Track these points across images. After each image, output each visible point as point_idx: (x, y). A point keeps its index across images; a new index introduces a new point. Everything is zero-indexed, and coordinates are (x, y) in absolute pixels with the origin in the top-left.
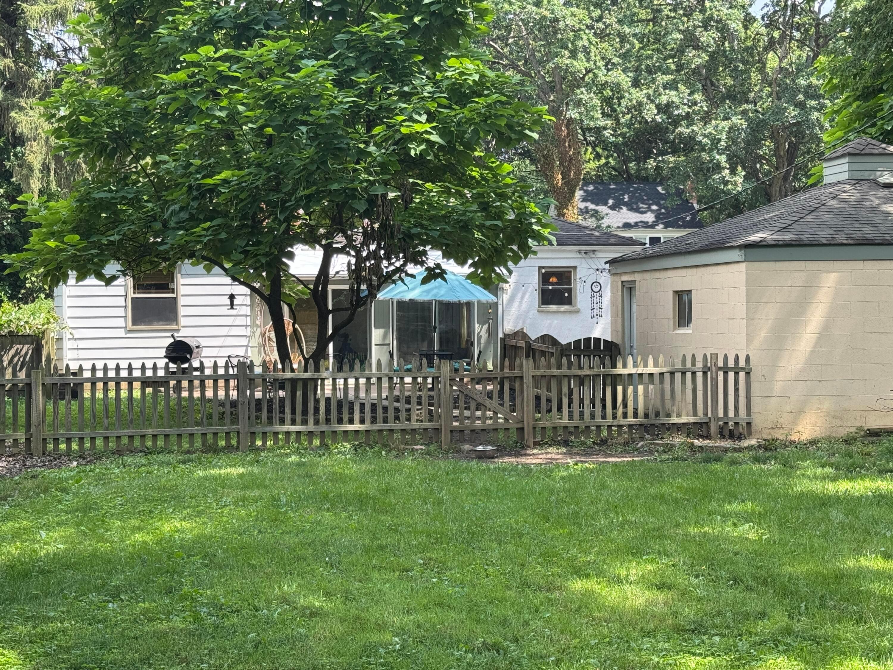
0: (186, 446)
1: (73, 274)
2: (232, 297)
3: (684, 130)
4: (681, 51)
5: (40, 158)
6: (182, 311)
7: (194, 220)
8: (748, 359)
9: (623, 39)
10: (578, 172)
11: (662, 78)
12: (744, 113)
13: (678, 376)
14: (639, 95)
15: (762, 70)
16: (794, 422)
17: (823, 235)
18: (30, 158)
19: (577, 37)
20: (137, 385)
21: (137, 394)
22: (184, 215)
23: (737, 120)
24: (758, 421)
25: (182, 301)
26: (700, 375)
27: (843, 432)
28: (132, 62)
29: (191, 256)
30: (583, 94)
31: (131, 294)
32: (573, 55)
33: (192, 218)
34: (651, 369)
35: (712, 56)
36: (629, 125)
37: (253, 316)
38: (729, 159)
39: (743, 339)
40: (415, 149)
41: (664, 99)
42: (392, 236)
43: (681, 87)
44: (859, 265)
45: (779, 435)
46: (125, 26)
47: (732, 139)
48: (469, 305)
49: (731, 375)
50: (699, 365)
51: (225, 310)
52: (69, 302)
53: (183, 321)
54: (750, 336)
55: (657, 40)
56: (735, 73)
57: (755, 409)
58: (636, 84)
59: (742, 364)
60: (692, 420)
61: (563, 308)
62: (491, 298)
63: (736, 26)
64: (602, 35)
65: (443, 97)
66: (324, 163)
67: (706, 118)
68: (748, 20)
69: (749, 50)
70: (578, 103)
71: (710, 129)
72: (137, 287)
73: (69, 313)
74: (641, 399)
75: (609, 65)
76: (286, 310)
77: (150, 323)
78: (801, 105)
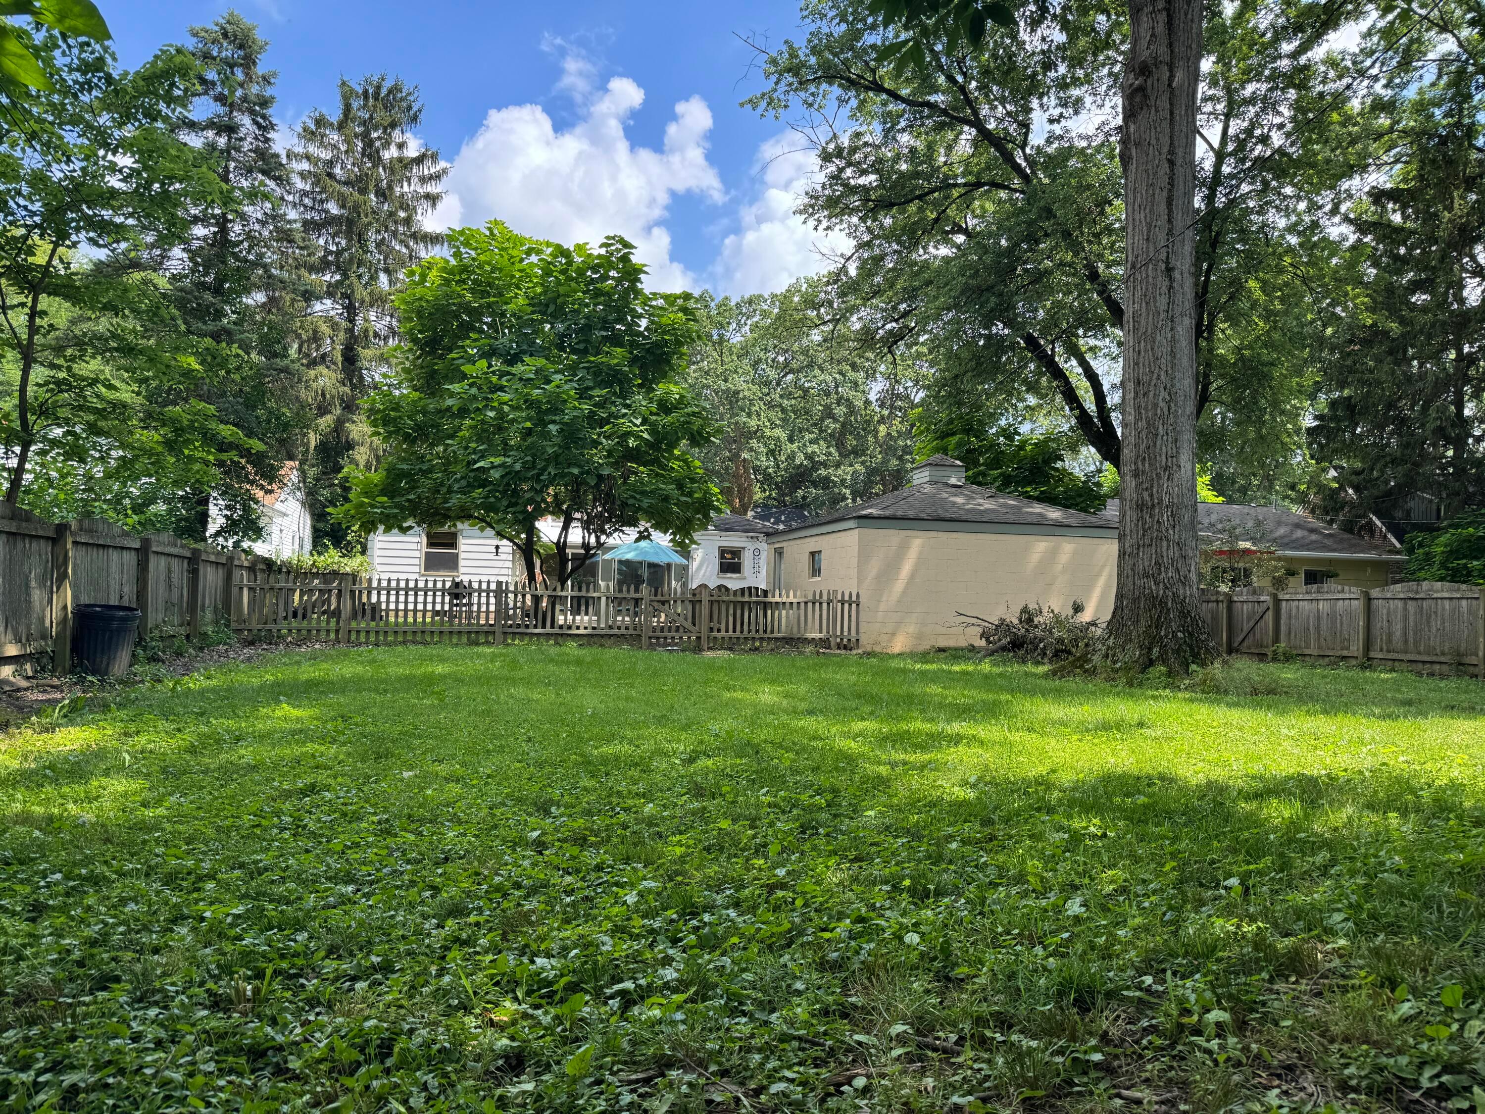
0: (455, 640)
1: (381, 528)
2: (497, 547)
3: (823, 472)
4: (822, 420)
5: (365, 457)
6: (462, 563)
7: (471, 486)
8: (858, 595)
9: (783, 410)
10: (750, 498)
11: (808, 436)
12: (863, 463)
13: (810, 605)
14: (791, 447)
15: (876, 437)
16: (890, 641)
17: (911, 513)
18: (358, 457)
19: (752, 404)
20: (429, 614)
21: (428, 620)
22: (464, 483)
23: (857, 467)
24: (864, 639)
25: (462, 555)
26: (825, 605)
27: (921, 649)
28: (433, 378)
29: (469, 517)
30: (754, 443)
31: (425, 549)
32: (749, 415)
33: (469, 485)
34: (792, 599)
35: (844, 425)
36: (786, 470)
37: (514, 569)
38: (852, 493)
39: (855, 582)
40: (631, 443)
41: (809, 450)
42: (613, 503)
43: (821, 442)
44: (935, 534)
45: (878, 649)
46: (429, 354)
47: (855, 479)
48: (669, 565)
49: (846, 606)
50: (825, 597)
51: (492, 556)
52: (379, 553)
53: (462, 570)
54: (860, 579)
55: (807, 413)
56: (858, 437)
57: (862, 630)
58: (791, 440)
59: (854, 598)
60: (819, 636)
61: (734, 576)
62: (684, 562)
63: (859, 403)
64: (771, 406)
65: (654, 407)
66: (569, 448)
67: (838, 465)
68: (867, 403)
69: (868, 422)
70: (751, 450)
71: (840, 472)
72: (431, 544)
73: (378, 560)
74: (784, 620)
75: (774, 426)
76: (538, 563)
77: (438, 570)
78: (900, 458)
